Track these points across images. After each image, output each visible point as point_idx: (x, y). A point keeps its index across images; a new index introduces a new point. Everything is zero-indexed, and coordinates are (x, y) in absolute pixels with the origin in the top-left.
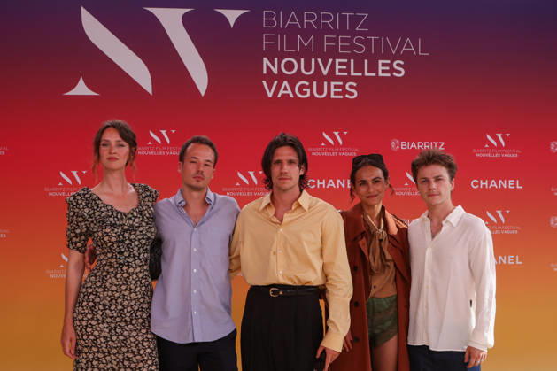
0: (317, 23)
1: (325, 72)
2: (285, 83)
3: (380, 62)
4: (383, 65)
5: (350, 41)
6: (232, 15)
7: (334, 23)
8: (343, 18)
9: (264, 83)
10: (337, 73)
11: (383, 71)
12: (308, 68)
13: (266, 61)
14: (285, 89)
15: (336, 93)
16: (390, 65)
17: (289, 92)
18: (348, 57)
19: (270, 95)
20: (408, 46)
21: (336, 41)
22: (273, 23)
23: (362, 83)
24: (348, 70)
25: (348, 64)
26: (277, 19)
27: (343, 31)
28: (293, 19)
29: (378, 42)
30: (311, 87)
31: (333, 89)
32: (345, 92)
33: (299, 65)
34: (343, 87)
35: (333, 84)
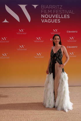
0: (52, 7)
1: (54, 17)
2: (46, 20)
3: (65, 15)
4: (65, 16)
5: (59, 11)
6: (35, 6)
7: (55, 7)
8: (57, 7)
9: (42, 20)
10: (56, 18)
11: (65, 17)
12: (50, 17)
13: (42, 15)
14: (46, 21)
15: (56, 22)
16: (67, 16)
17: (47, 21)
18: (58, 14)
19: (43, 22)
20: (70, 12)
21: (56, 11)
22: (43, 7)
23: (61, 19)
24: (58, 17)
25: (58, 16)
26: (44, 7)
27: (57, 9)
28: (47, 7)
29: (64, 11)
30: (51, 20)
31: (55, 21)
32: (58, 21)
33: (48, 16)
34: (57, 20)
35: (55, 20)
